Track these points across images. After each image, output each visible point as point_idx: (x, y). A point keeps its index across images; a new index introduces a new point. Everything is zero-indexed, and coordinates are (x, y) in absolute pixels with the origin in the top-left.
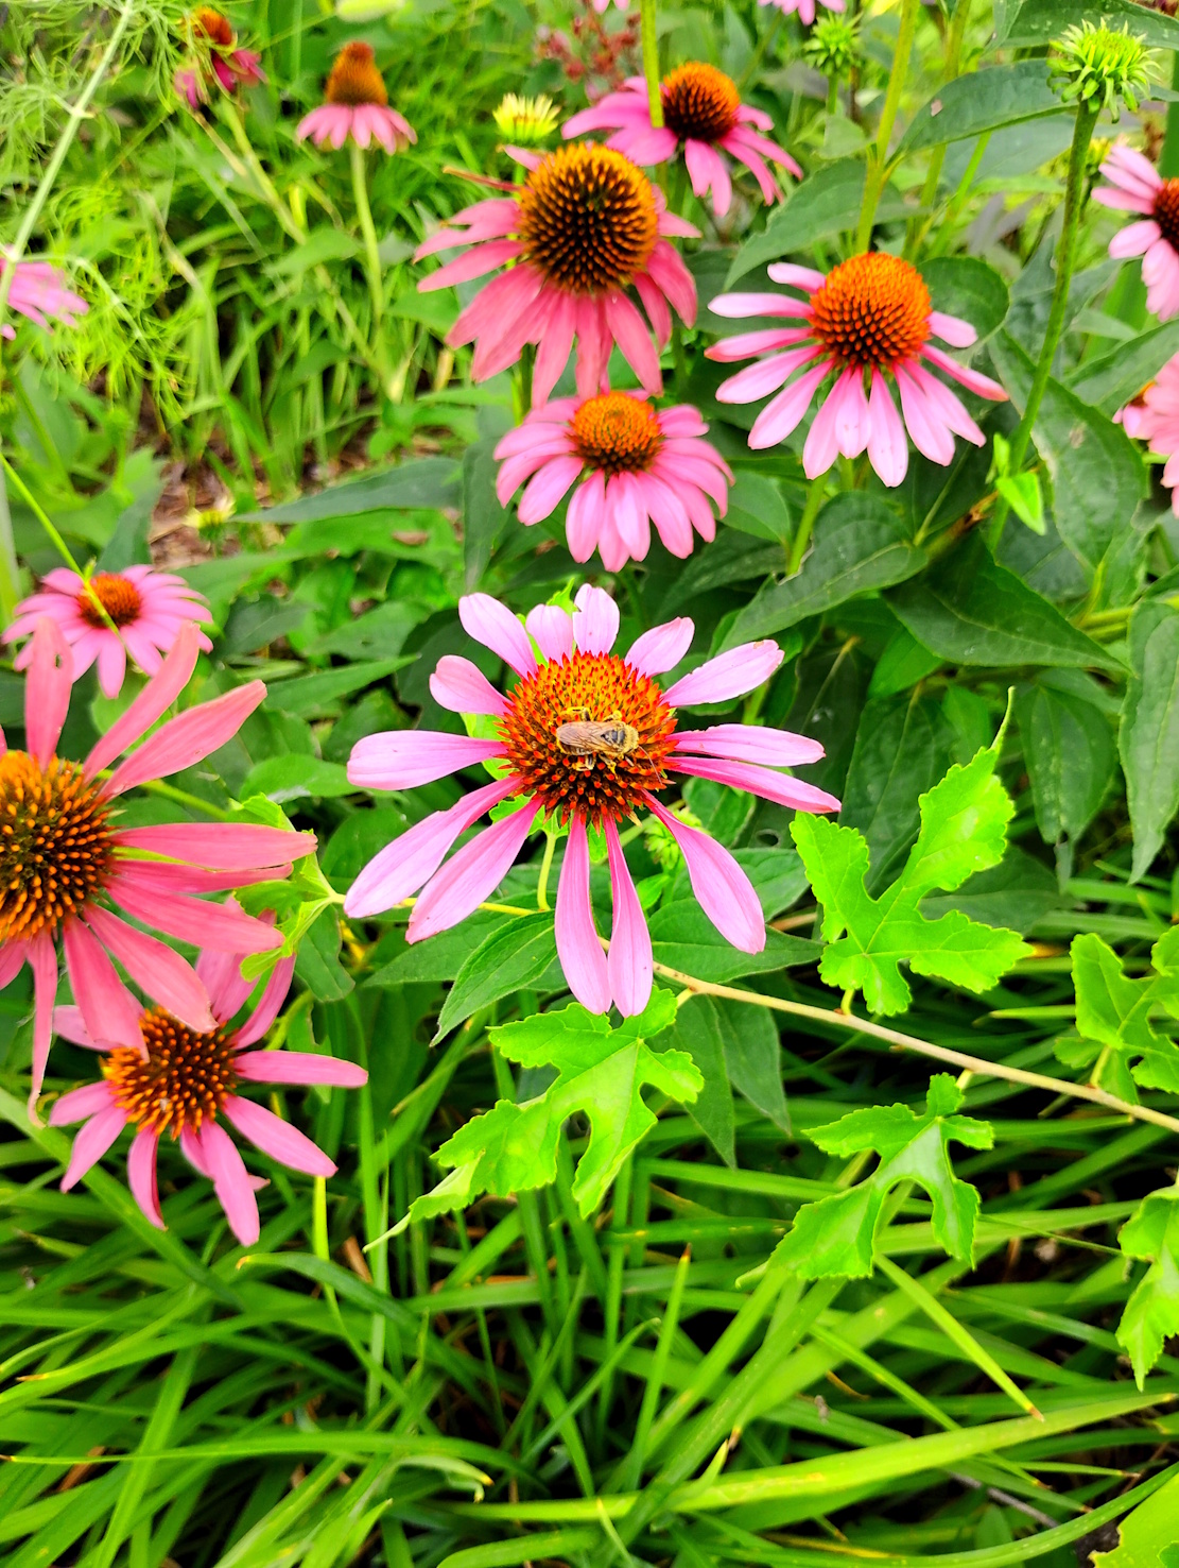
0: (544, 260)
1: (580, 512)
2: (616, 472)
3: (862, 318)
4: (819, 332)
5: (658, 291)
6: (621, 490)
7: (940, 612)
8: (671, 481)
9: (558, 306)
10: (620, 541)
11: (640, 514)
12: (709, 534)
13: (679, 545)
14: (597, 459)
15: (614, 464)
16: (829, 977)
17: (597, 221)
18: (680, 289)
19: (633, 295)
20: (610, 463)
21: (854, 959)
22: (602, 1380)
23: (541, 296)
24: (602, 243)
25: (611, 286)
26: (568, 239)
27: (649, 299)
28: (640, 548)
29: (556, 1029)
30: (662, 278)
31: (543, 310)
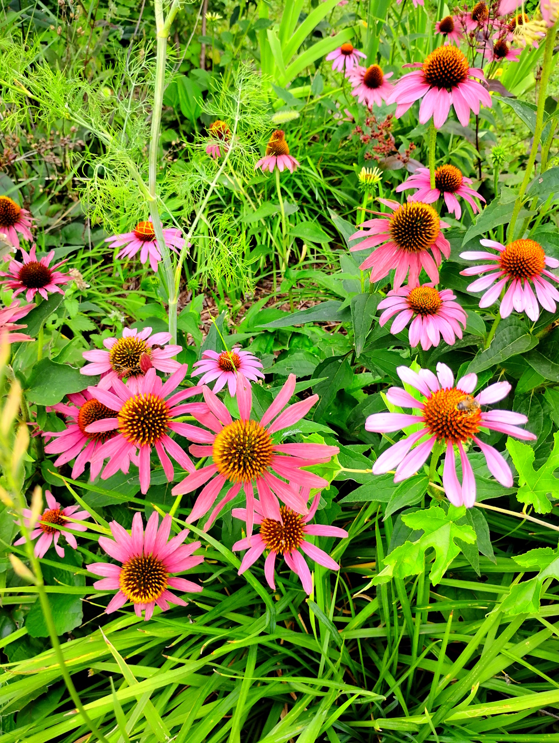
0: (399, 242)
1: (413, 329)
2: (426, 315)
3: (521, 262)
4: (503, 266)
5: (438, 248)
6: (428, 321)
7: (544, 361)
8: (446, 318)
9: (403, 256)
10: (428, 339)
11: (436, 330)
12: (460, 336)
13: (450, 340)
14: (417, 310)
15: (425, 312)
16: (520, 499)
17: (420, 229)
18: (446, 248)
19: (430, 251)
20: (424, 312)
21: (528, 493)
22: (410, 673)
23: (397, 253)
24: (422, 236)
25: (423, 249)
26: (409, 235)
27: (434, 252)
28: (436, 342)
29: (424, 516)
30: (439, 244)
31: (398, 258)
